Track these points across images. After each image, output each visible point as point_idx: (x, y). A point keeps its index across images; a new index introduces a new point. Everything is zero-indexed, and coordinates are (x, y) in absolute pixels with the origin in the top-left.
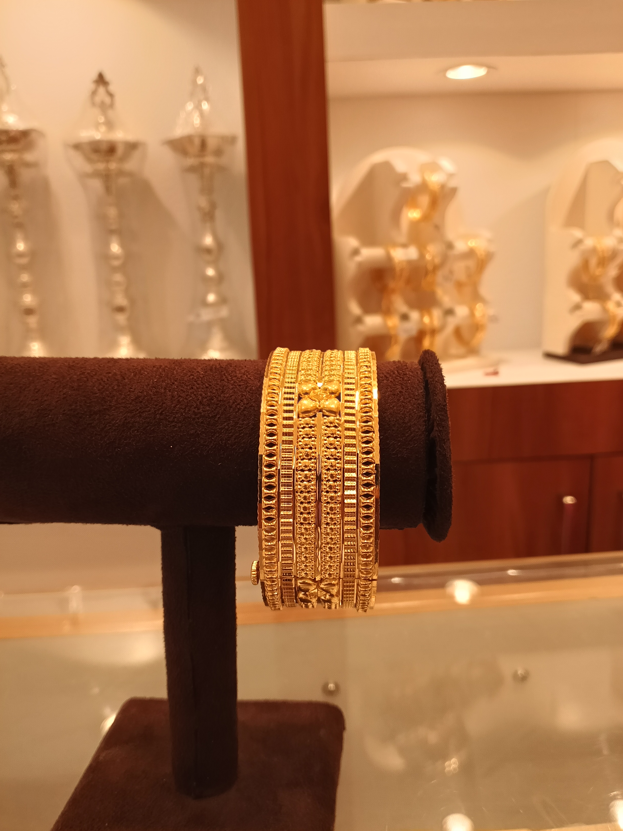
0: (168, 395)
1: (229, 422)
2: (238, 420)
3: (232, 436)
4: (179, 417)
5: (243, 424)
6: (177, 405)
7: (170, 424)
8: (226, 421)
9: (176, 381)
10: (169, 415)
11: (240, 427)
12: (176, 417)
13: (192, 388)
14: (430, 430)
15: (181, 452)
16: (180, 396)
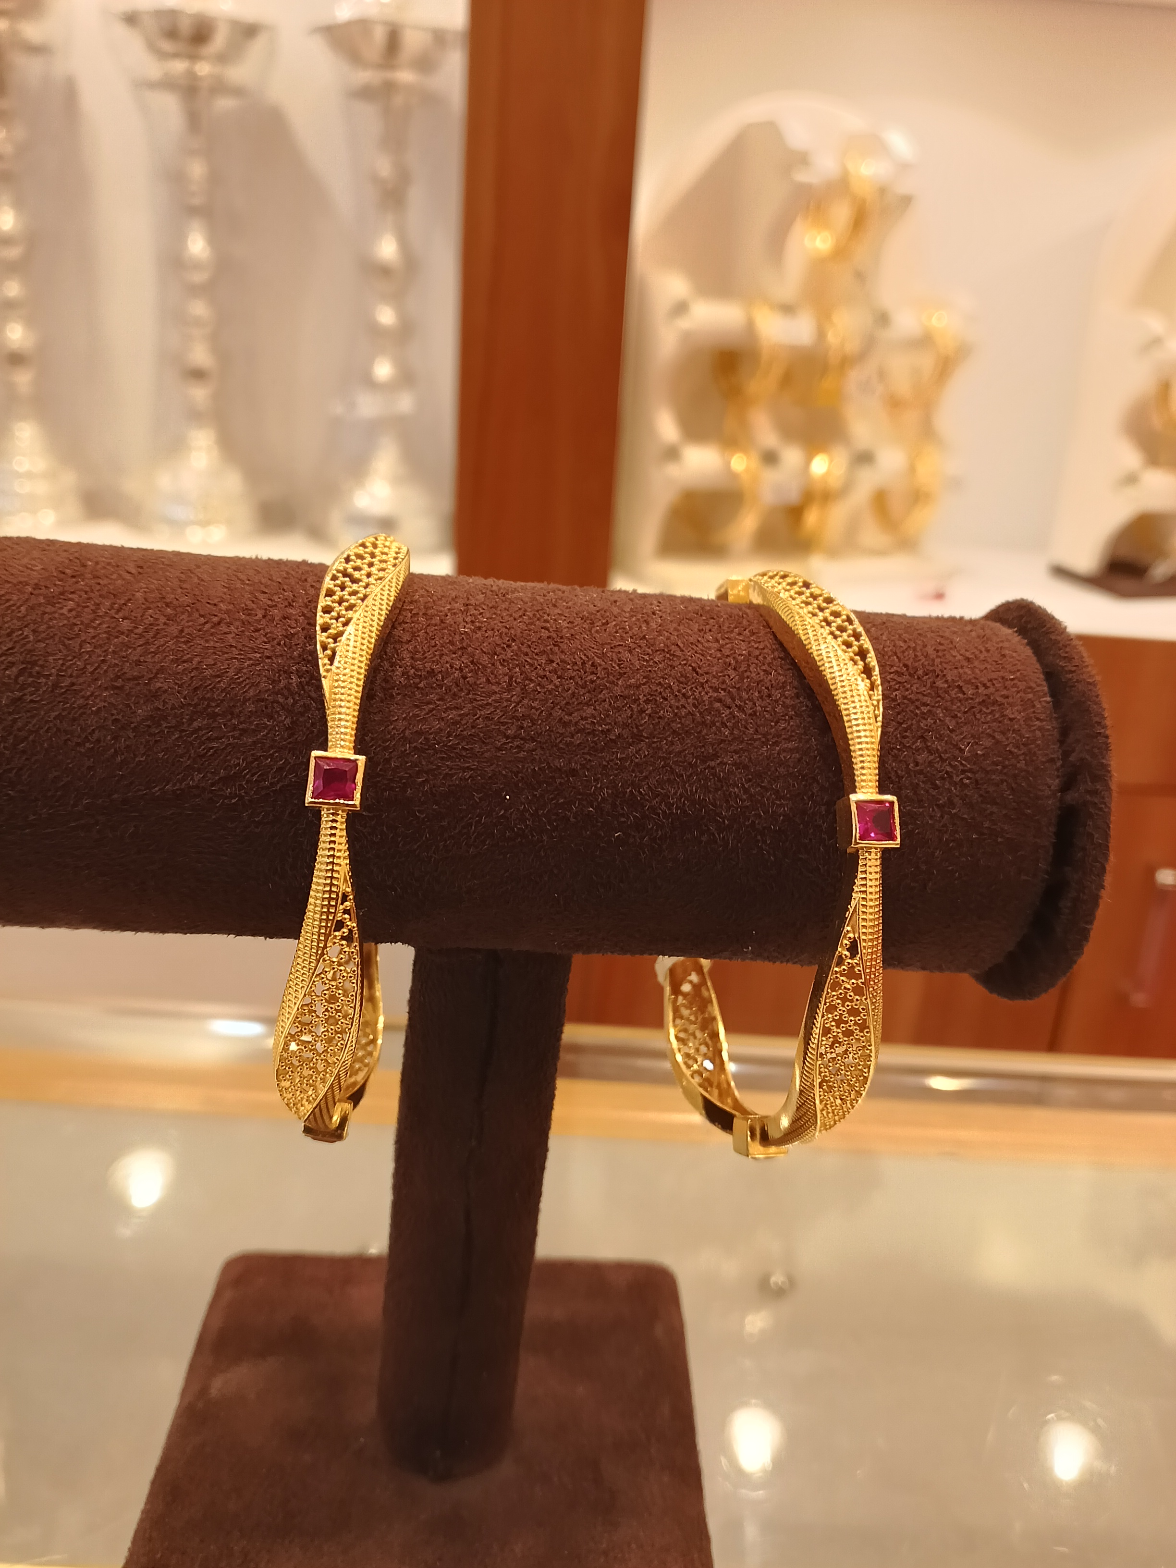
0: (500, 675)
1: (640, 746)
2: (660, 742)
3: (646, 777)
4: (530, 727)
5: (670, 753)
6: (523, 698)
7: (509, 743)
8: (633, 742)
9: (514, 641)
10: (507, 723)
11: (664, 759)
12: (522, 728)
13: (553, 661)
14: (1067, 785)
15: (534, 808)
16: (527, 678)
